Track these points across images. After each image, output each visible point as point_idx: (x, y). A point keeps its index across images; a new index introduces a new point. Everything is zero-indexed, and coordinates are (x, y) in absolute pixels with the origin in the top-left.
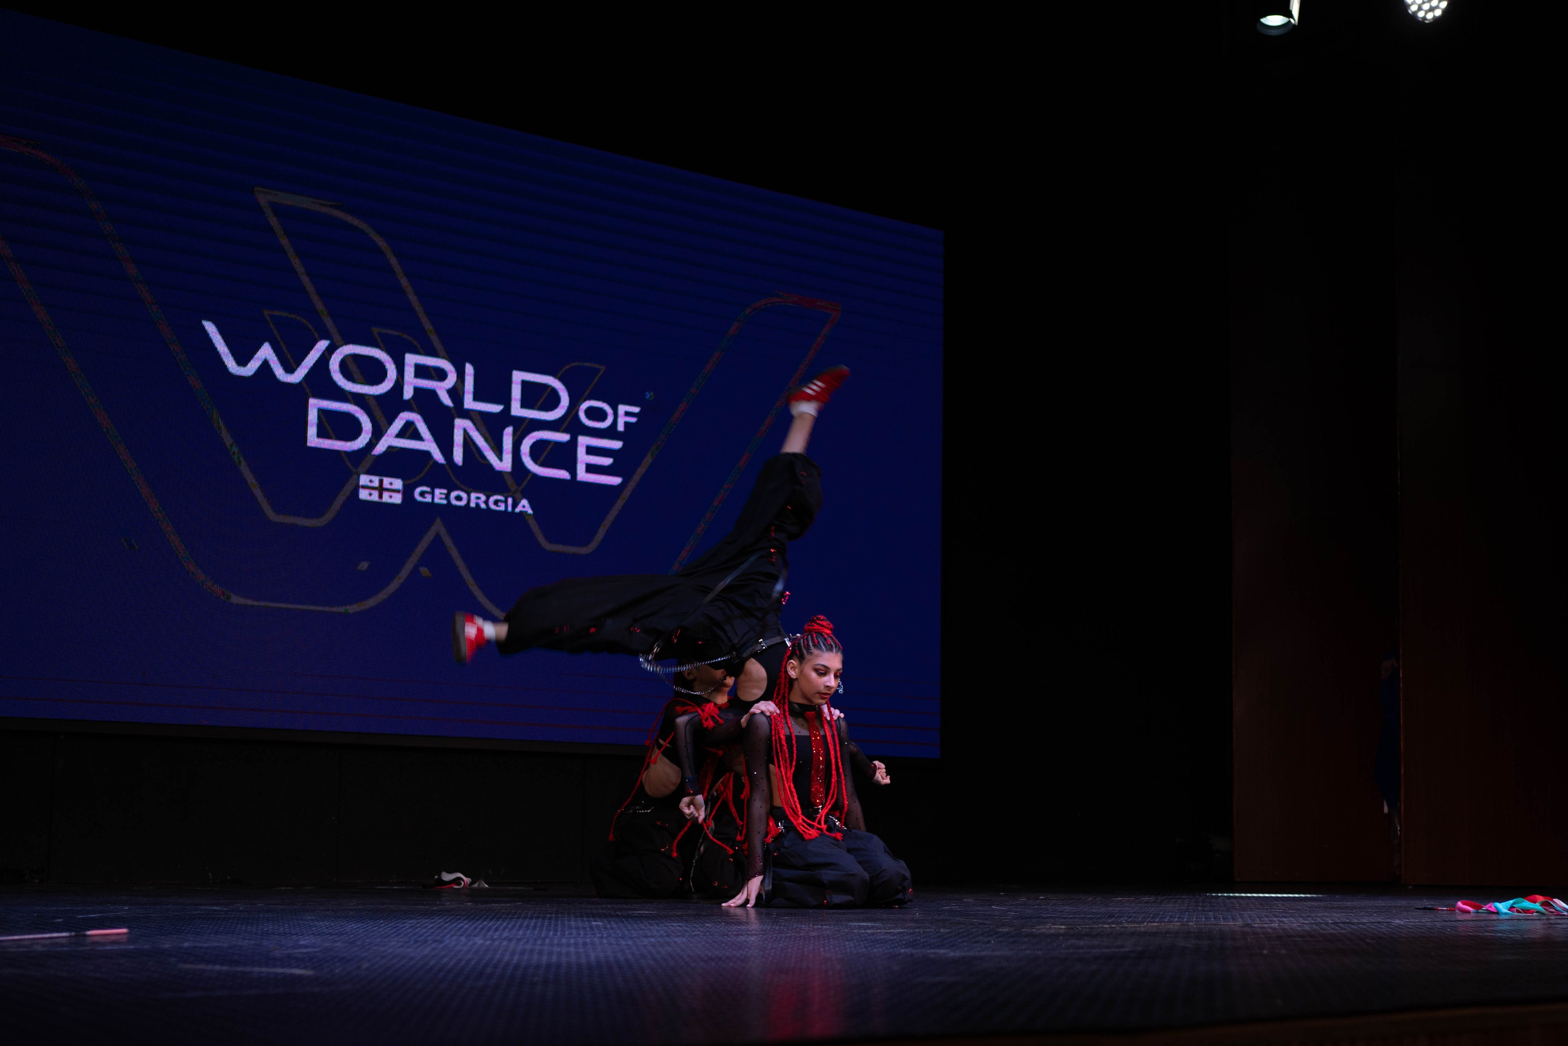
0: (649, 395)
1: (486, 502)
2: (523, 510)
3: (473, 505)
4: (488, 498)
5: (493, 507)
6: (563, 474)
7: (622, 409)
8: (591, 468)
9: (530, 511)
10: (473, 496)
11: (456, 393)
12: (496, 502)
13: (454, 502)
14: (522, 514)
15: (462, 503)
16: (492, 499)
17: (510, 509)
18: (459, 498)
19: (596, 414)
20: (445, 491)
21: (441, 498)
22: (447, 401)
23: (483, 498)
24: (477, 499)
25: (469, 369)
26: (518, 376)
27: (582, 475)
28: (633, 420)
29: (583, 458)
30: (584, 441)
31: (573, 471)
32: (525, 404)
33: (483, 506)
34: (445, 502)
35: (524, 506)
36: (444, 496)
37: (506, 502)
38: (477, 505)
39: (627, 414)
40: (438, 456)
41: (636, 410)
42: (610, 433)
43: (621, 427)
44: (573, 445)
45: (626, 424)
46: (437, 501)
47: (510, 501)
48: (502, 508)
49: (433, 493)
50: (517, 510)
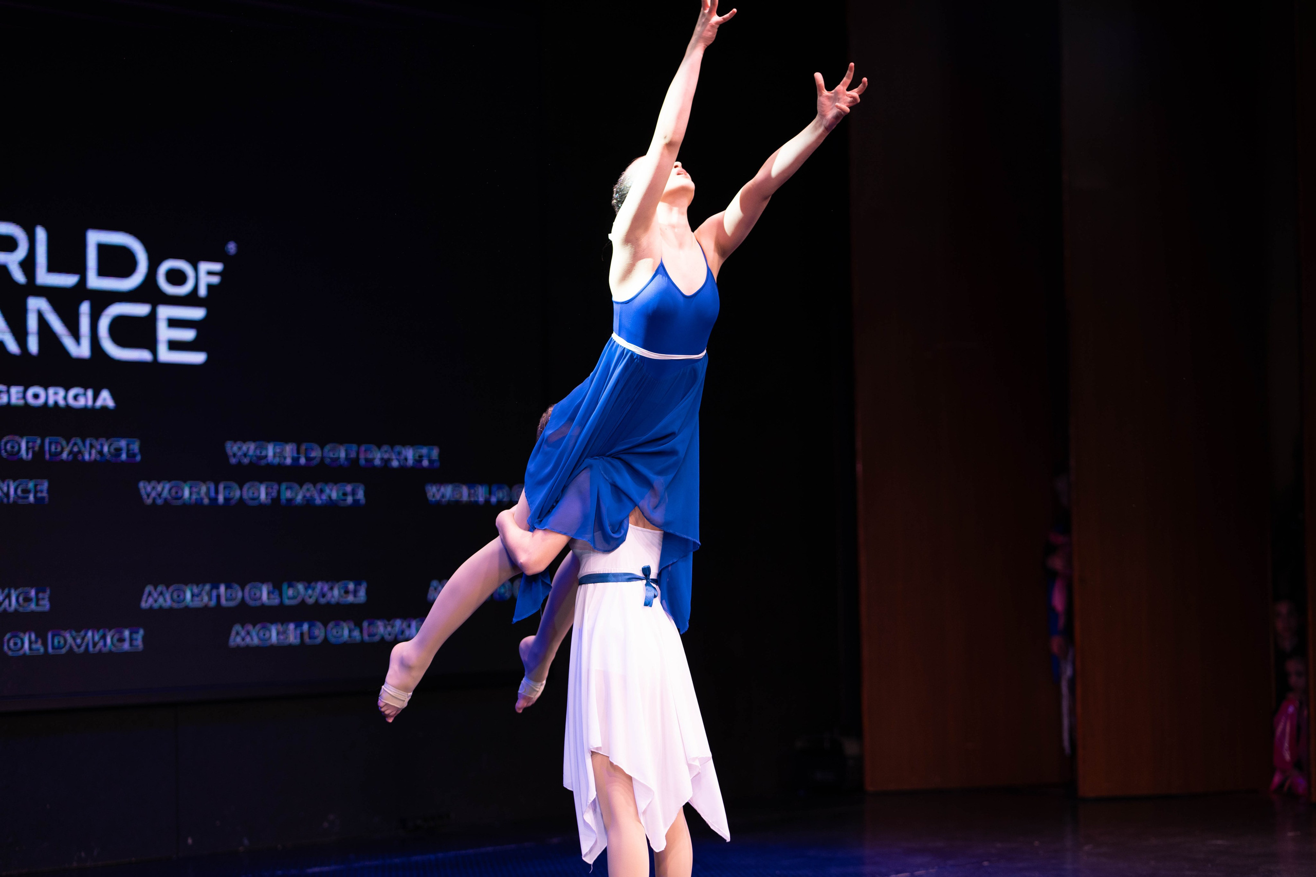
0: (232, 247)
1: (65, 398)
2: (104, 404)
3: (51, 402)
4: (67, 389)
5: (71, 401)
6: (143, 355)
7: (204, 267)
8: (174, 345)
9: (110, 403)
10: (51, 391)
11: (28, 264)
12: (76, 397)
13: (31, 401)
14: (104, 409)
15: (41, 401)
16: (72, 392)
17: (90, 403)
18: (36, 396)
19: (176, 277)
20: (21, 389)
21: (18, 399)
22: (19, 276)
23: (62, 392)
24: (56, 396)
25: (41, 235)
26: (95, 238)
27: (165, 355)
28: (215, 280)
29: (165, 333)
30: (165, 312)
31: (154, 351)
32: (103, 272)
33: (62, 403)
34: (21, 402)
35: (106, 399)
36: (21, 395)
37: (85, 394)
38: (56, 403)
39: (210, 273)
40: (13, 347)
41: (217, 267)
42: (191, 300)
43: (203, 292)
44: (152, 318)
45: (210, 287)
46: (14, 401)
47: (90, 393)
48: (81, 402)
49: (8, 392)
50: (99, 403)
